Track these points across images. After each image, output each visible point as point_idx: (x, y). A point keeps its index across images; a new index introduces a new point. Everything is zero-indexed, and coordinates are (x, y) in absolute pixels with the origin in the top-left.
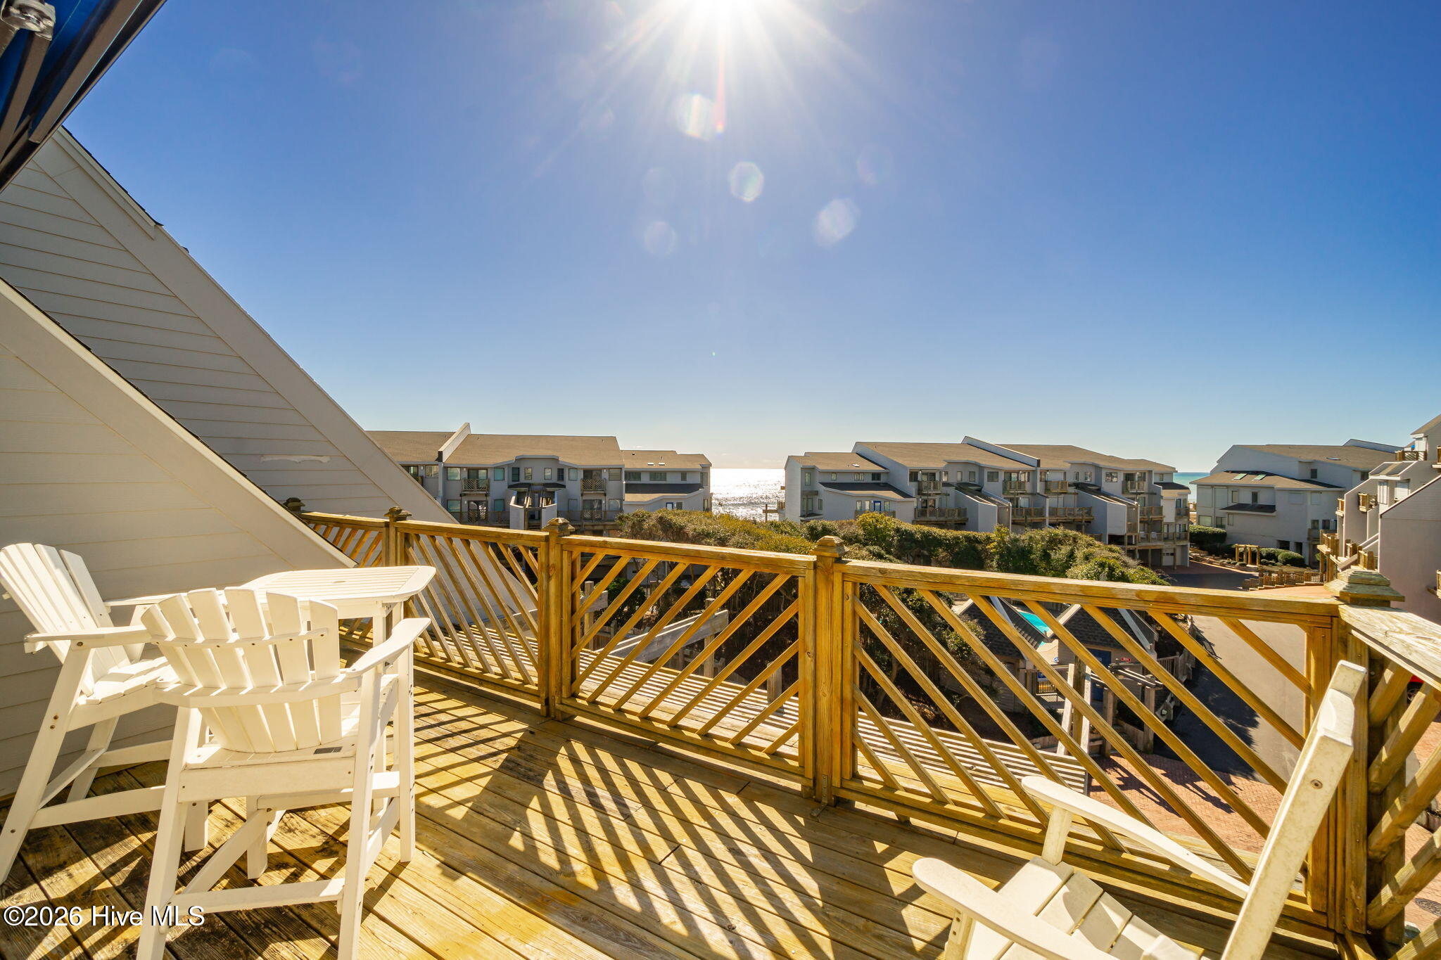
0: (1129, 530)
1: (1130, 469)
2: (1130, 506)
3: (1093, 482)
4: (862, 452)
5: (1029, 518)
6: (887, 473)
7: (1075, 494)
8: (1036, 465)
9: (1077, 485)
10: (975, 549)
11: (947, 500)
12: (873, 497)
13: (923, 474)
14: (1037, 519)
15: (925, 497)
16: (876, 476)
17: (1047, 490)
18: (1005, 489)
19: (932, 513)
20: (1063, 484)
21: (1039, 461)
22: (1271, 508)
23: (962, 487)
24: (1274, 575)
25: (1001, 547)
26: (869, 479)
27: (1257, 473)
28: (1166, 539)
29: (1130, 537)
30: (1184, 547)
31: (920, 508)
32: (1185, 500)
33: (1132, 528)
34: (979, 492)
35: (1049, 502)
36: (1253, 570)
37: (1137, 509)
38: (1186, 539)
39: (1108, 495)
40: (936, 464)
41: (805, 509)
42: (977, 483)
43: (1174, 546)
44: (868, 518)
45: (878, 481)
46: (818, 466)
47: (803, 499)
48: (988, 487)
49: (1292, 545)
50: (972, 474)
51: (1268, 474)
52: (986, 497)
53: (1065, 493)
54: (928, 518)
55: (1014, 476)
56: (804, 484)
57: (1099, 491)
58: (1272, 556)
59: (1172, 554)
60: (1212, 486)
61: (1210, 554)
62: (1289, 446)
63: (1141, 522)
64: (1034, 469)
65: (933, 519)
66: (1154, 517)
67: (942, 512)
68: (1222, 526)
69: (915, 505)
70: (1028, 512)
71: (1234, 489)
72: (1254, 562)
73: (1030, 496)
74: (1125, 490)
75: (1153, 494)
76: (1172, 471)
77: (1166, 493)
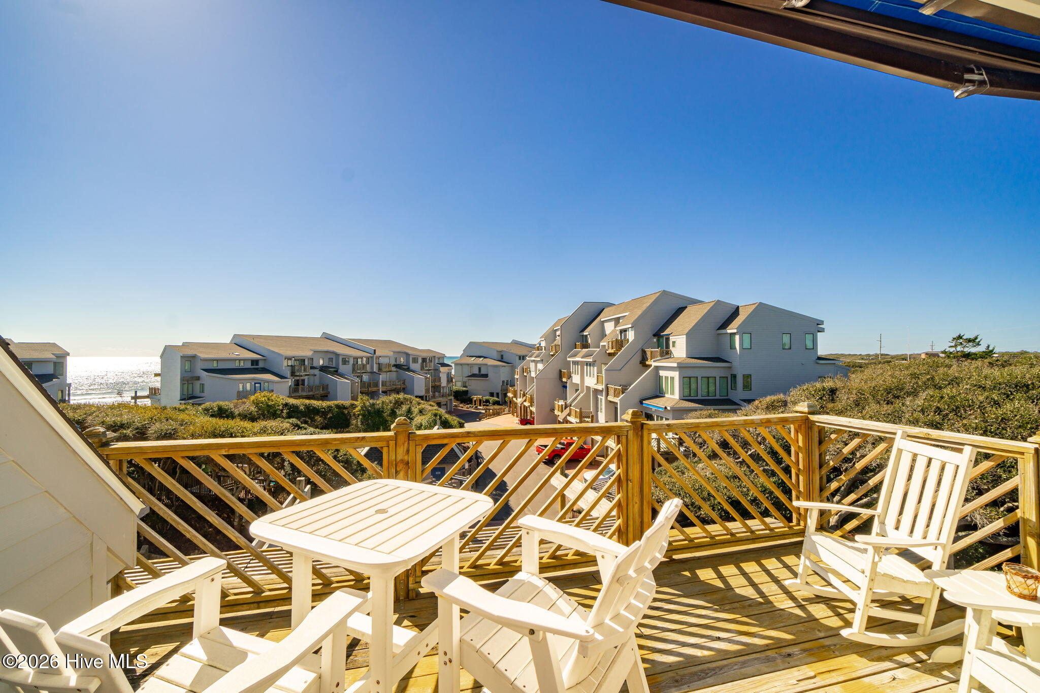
0: (426, 393)
1: (425, 355)
2: (426, 378)
3: (405, 364)
4: (239, 342)
5: (370, 389)
6: (265, 360)
7: (396, 371)
8: (373, 352)
9: (396, 366)
10: (343, 413)
11: (313, 379)
12: (253, 379)
13: (295, 360)
14: (374, 389)
15: (298, 378)
16: (255, 362)
17: (380, 369)
18: (354, 370)
19: (303, 390)
20: (389, 365)
21: (375, 350)
22: (486, 376)
23: (323, 369)
24: (491, 411)
25: (363, 410)
26: (248, 365)
27: (480, 357)
28: (443, 396)
29: (426, 396)
30: (451, 400)
31: (293, 386)
32: (451, 373)
33: (427, 391)
34: (336, 372)
35: (382, 377)
36: (481, 409)
37: (429, 379)
38: (451, 395)
39: (413, 371)
40: (306, 353)
41: (185, 393)
42: (334, 366)
43: (446, 400)
44: (260, 396)
45: (256, 367)
46: (199, 355)
47: (182, 384)
48: (342, 368)
49: (495, 394)
50: (331, 359)
51: (485, 358)
52: (342, 376)
53: (390, 371)
54: (301, 393)
55: (359, 360)
56: (183, 371)
57: (408, 369)
58: (487, 401)
59: (445, 405)
60: (461, 365)
61: (461, 403)
62: (493, 343)
63: (432, 387)
64: (372, 355)
65: (304, 394)
66: (437, 384)
67: (311, 388)
68: (465, 387)
69: (290, 384)
70: (369, 385)
71: (471, 365)
72: (480, 405)
73: (369, 374)
74: (422, 368)
75: (437, 370)
76: (443, 356)
77: (442, 369)
